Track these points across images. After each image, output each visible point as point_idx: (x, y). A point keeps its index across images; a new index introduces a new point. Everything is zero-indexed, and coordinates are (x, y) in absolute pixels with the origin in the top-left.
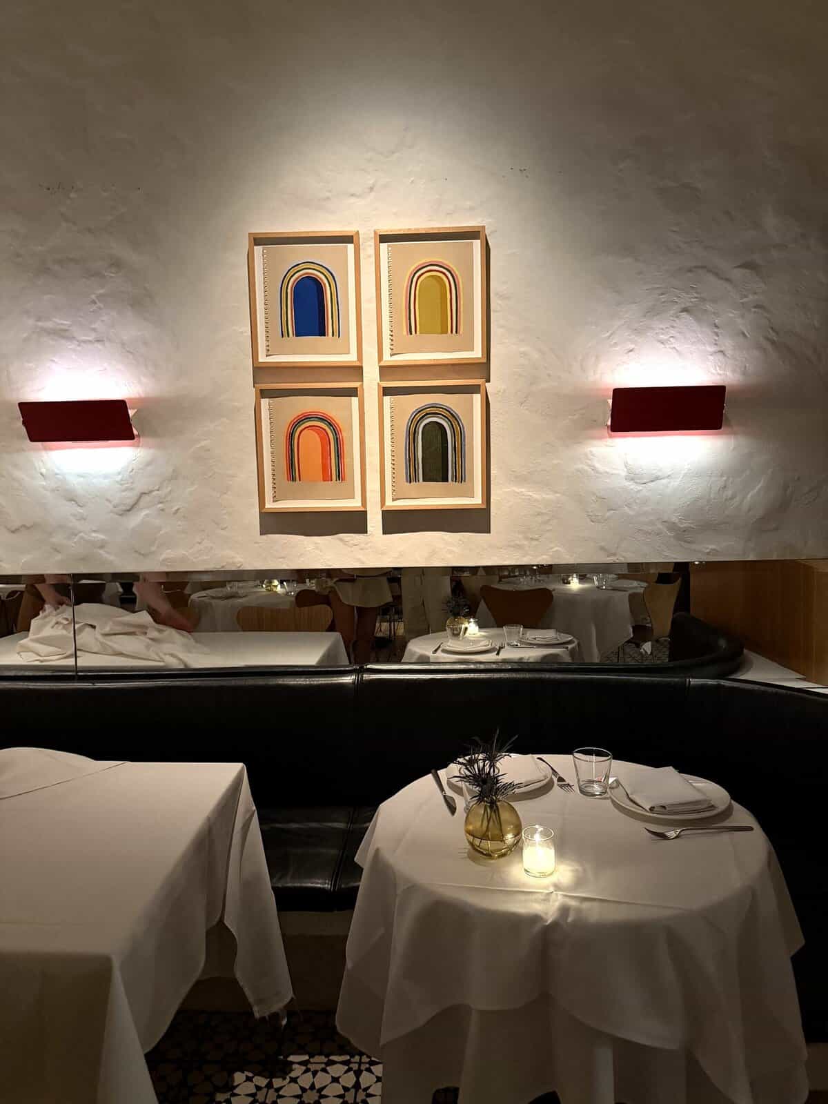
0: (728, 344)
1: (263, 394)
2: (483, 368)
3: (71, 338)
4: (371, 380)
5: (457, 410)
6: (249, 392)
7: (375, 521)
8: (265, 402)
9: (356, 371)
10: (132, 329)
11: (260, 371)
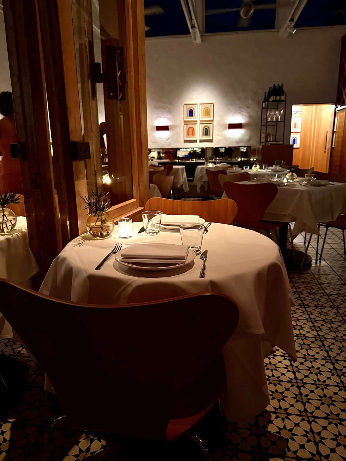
0: (244, 117)
1: (185, 124)
2: (213, 121)
3: (161, 117)
4: (198, 122)
5: (209, 126)
6: (183, 124)
7: (198, 141)
8: (185, 126)
9: (196, 121)
10: (169, 116)
11: (185, 121)
